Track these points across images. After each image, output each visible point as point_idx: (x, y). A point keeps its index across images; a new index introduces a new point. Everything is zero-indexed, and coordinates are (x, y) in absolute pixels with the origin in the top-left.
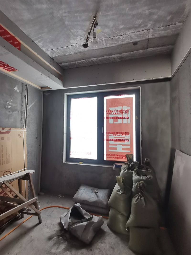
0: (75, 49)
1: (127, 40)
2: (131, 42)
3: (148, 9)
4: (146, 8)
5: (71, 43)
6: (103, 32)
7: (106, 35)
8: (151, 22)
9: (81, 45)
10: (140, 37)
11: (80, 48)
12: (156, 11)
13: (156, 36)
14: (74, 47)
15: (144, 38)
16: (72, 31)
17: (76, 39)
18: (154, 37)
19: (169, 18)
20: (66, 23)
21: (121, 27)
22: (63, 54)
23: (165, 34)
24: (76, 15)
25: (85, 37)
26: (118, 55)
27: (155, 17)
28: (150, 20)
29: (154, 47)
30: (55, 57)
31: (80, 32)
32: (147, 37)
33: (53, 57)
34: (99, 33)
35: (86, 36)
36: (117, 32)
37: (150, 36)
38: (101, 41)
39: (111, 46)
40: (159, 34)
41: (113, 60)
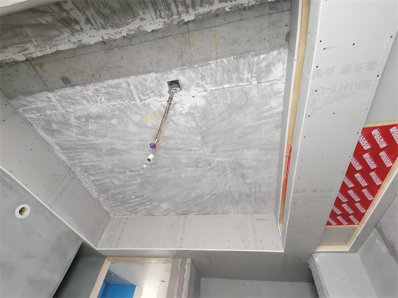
6: (141, 115)
7: (134, 109)
9: (184, 89)
11: (188, 83)
14: (203, 87)
16: (194, 125)
17: (191, 107)
20: (199, 138)
21: (114, 121)
24: (183, 147)
25: (173, 109)
31: (181, 121)
34: (147, 115)
35: (171, 112)
36: (119, 113)
38: (143, 98)
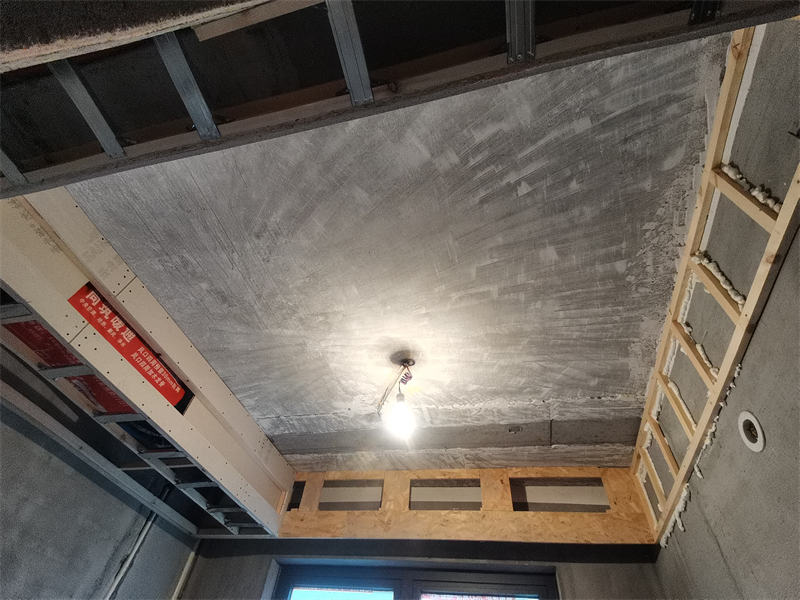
0: (341, 422)
1: (490, 418)
2: (502, 423)
3: (536, 361)
4: (530, 358)
5: (336, 409)
8: (551, 385)
10: (525, 414)
12: (557, 366)
13: (569, 416)
15: (538, 420)
18: (563, 418)
19: (594, 383)
22: (304, 430)
23: (596, 416)
26: (465, 450)
27: (559, 376)
28: (546, 382)
29: (570, 443)
30: (279, 436)
32: (545, 417)
33: (274, 436)
37: (555, 416)
39: (445, 426)
40: (578, 412)
41: (452, 461)
